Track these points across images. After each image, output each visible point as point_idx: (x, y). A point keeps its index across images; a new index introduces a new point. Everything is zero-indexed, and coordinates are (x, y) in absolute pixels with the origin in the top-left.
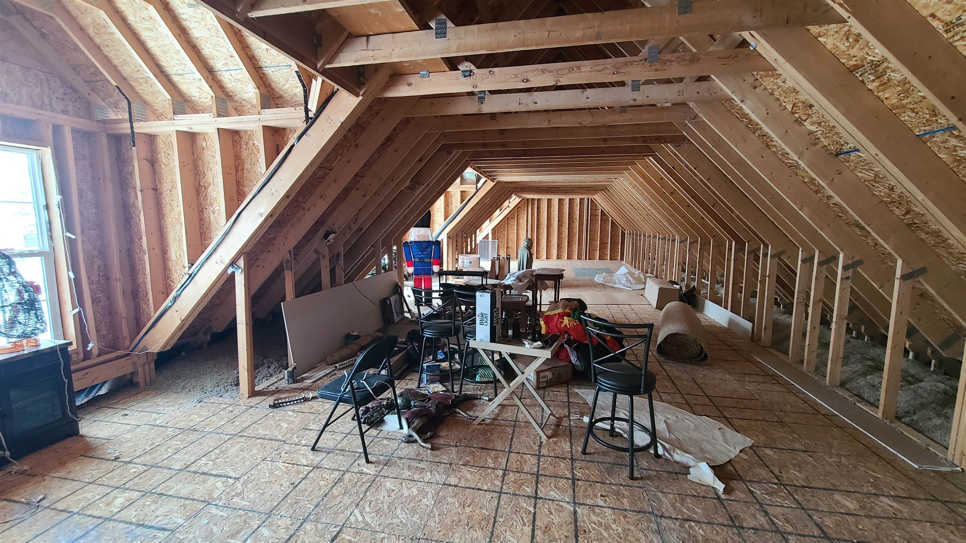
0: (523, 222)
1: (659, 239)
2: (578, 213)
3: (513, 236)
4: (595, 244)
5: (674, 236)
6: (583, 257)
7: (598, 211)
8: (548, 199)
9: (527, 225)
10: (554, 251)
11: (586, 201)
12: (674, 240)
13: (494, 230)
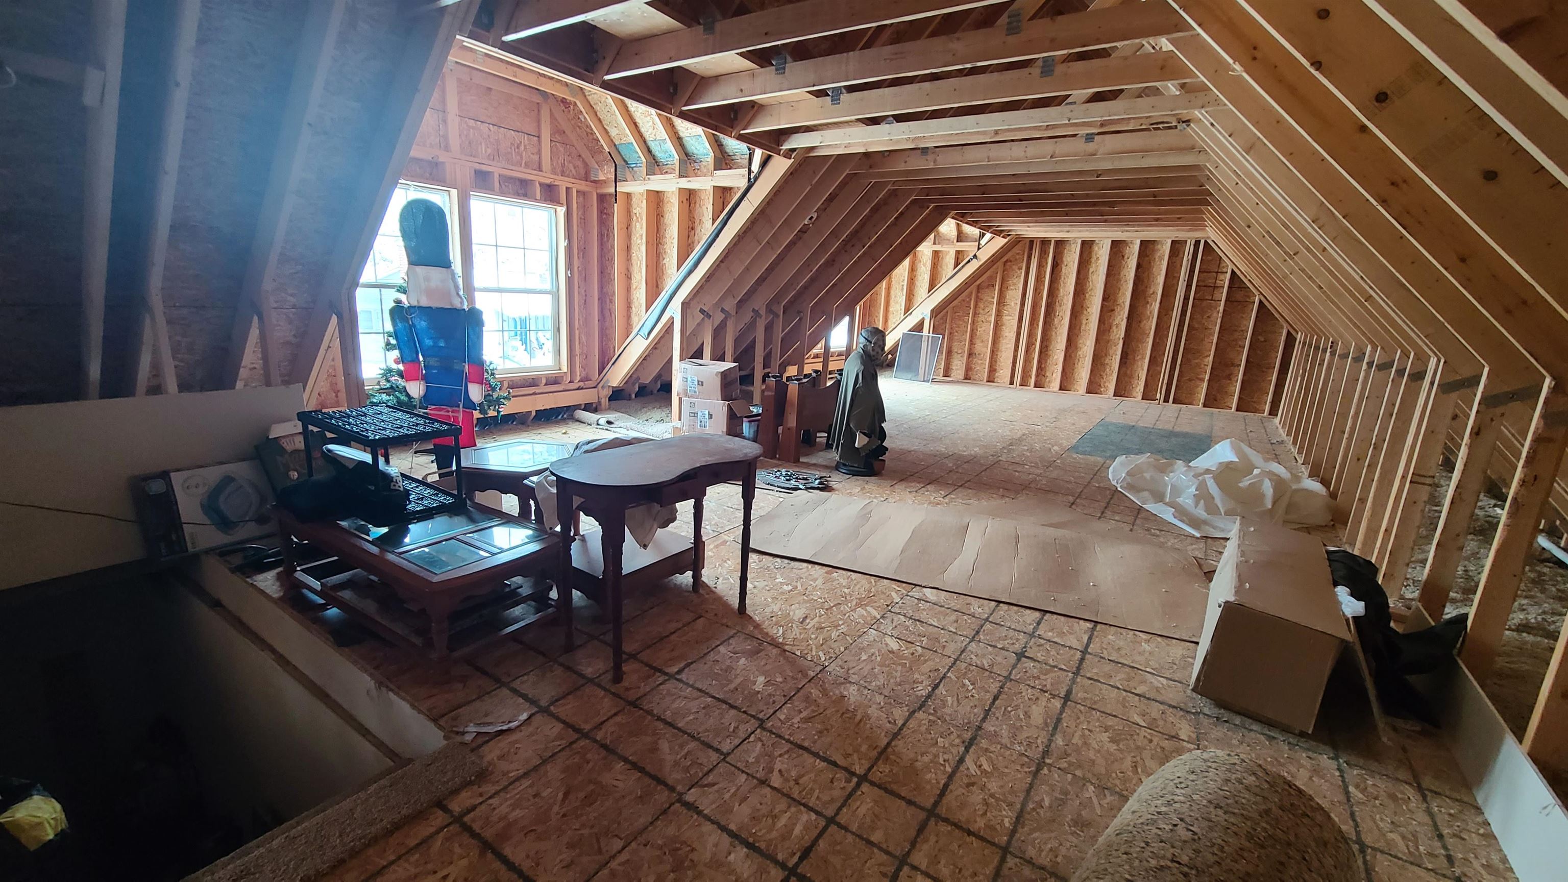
0: (1014, 296)
1: (1370, 364)
2: (1161, 279)
3: (986, 330)
4: (1198, 365)
5: (1422, 359)
6: (1161, 395)
7: (1221, 277)
8: (1083, 242)
9: (1023, 304)
10: (1083, 373)
11: (1189, 249)
12: (1418, 376)
13: (935, 313)
